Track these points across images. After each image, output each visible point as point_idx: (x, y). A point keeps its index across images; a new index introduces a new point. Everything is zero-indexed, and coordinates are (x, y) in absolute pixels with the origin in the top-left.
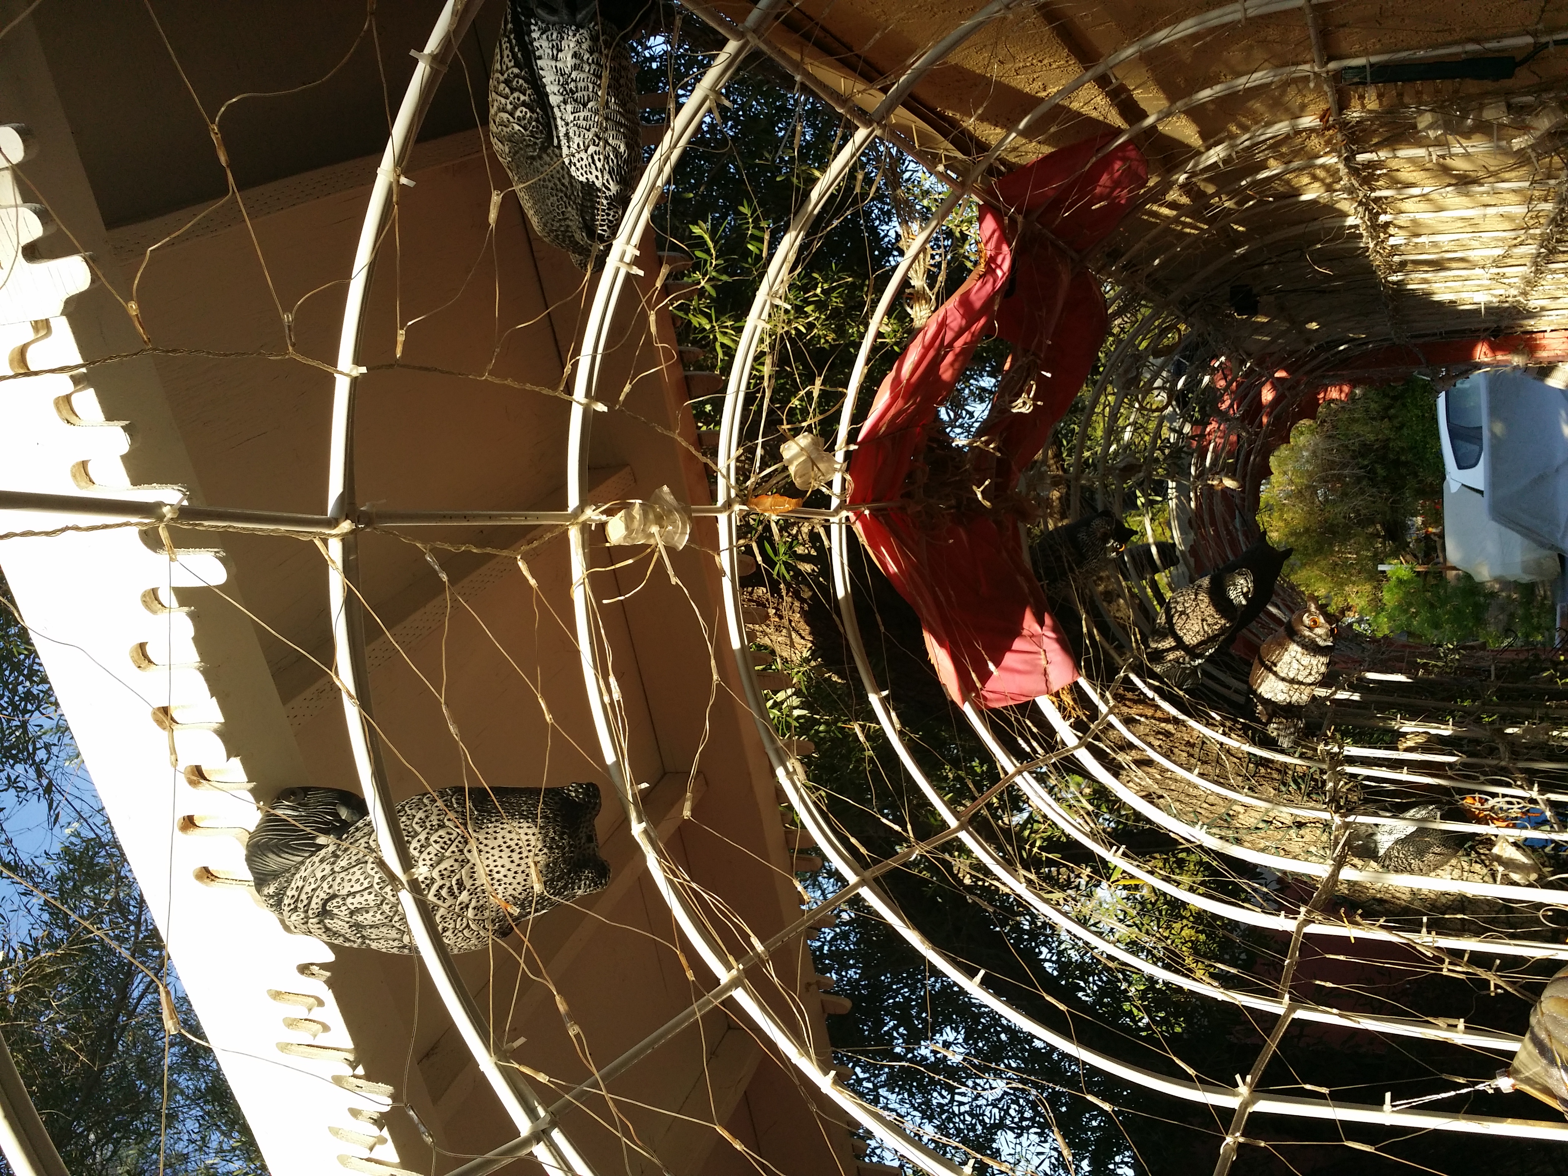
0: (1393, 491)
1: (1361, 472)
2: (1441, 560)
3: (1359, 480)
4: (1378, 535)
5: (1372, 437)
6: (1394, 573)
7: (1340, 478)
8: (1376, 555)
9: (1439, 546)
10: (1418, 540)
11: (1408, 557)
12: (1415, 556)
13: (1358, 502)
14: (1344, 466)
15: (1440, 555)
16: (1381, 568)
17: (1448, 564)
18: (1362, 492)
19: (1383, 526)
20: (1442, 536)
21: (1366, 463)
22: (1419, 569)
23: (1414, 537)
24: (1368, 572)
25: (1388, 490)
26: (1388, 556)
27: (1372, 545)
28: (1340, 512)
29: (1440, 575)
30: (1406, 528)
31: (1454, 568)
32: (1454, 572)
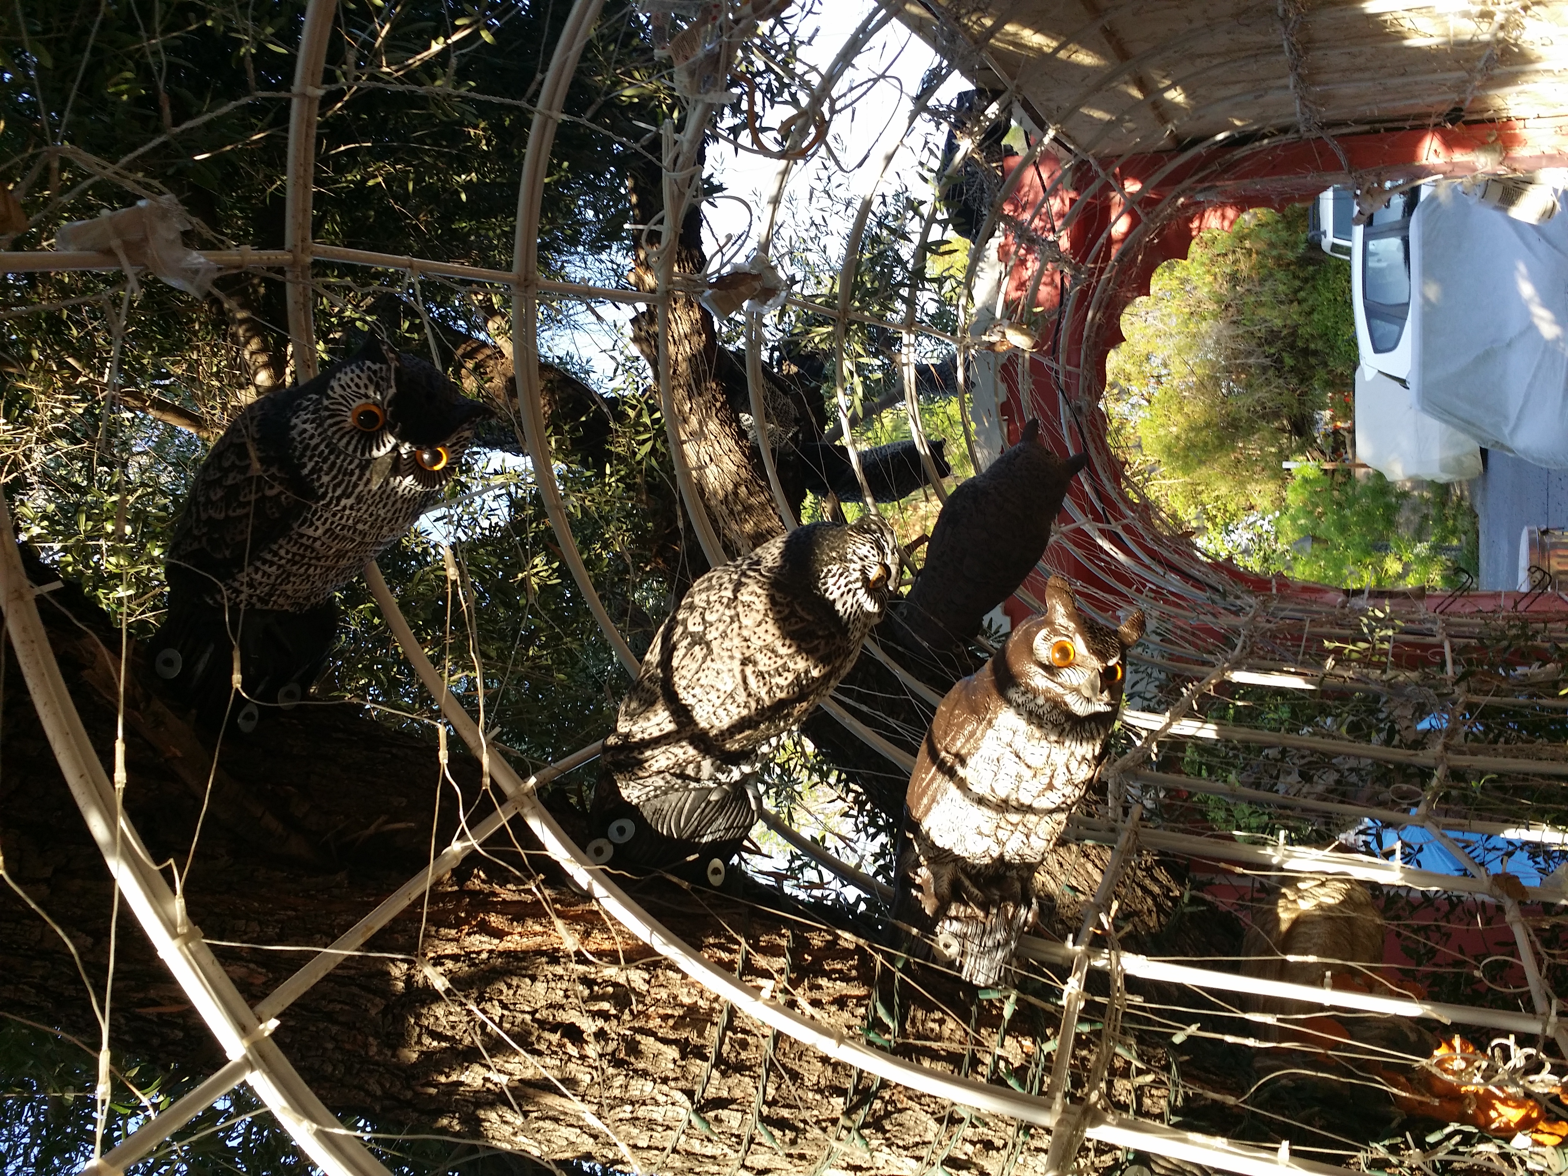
0: (1302, 381)
1: (1268, 362)
2: (1350, 456)
3: (1264, 369)
4: (1283, 430)
5: (1279, 322)
6: (1299, 471)
7: (1244, 368)
8: (1281, 451)
9: (1348, 442)
10: (1326, 436)
11: (1316, 454)
12: (1322, 452)
13: (1263, 394)
14: (1250, 354)
15: (1349, 450)
16: (1285, 465)
17: (1358, 461)
18: (1268, 382)
19: (1290, 420)
20: (1352, 431)
21: (1272, 351)
22: (1328, 466)
23: (1322, 431)
24: (1272, 469)
25: (1295, 381)
26: (1294, 452)
27: (1277, 440)
28: (1244, 403)
29: (1348, 474)
30: (1313, 422)
31: (1364, 466)
32: (1363, 470)
